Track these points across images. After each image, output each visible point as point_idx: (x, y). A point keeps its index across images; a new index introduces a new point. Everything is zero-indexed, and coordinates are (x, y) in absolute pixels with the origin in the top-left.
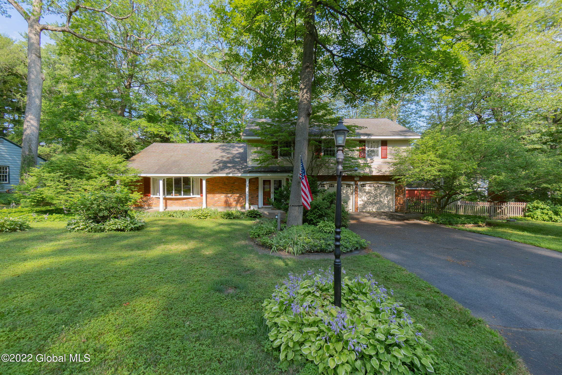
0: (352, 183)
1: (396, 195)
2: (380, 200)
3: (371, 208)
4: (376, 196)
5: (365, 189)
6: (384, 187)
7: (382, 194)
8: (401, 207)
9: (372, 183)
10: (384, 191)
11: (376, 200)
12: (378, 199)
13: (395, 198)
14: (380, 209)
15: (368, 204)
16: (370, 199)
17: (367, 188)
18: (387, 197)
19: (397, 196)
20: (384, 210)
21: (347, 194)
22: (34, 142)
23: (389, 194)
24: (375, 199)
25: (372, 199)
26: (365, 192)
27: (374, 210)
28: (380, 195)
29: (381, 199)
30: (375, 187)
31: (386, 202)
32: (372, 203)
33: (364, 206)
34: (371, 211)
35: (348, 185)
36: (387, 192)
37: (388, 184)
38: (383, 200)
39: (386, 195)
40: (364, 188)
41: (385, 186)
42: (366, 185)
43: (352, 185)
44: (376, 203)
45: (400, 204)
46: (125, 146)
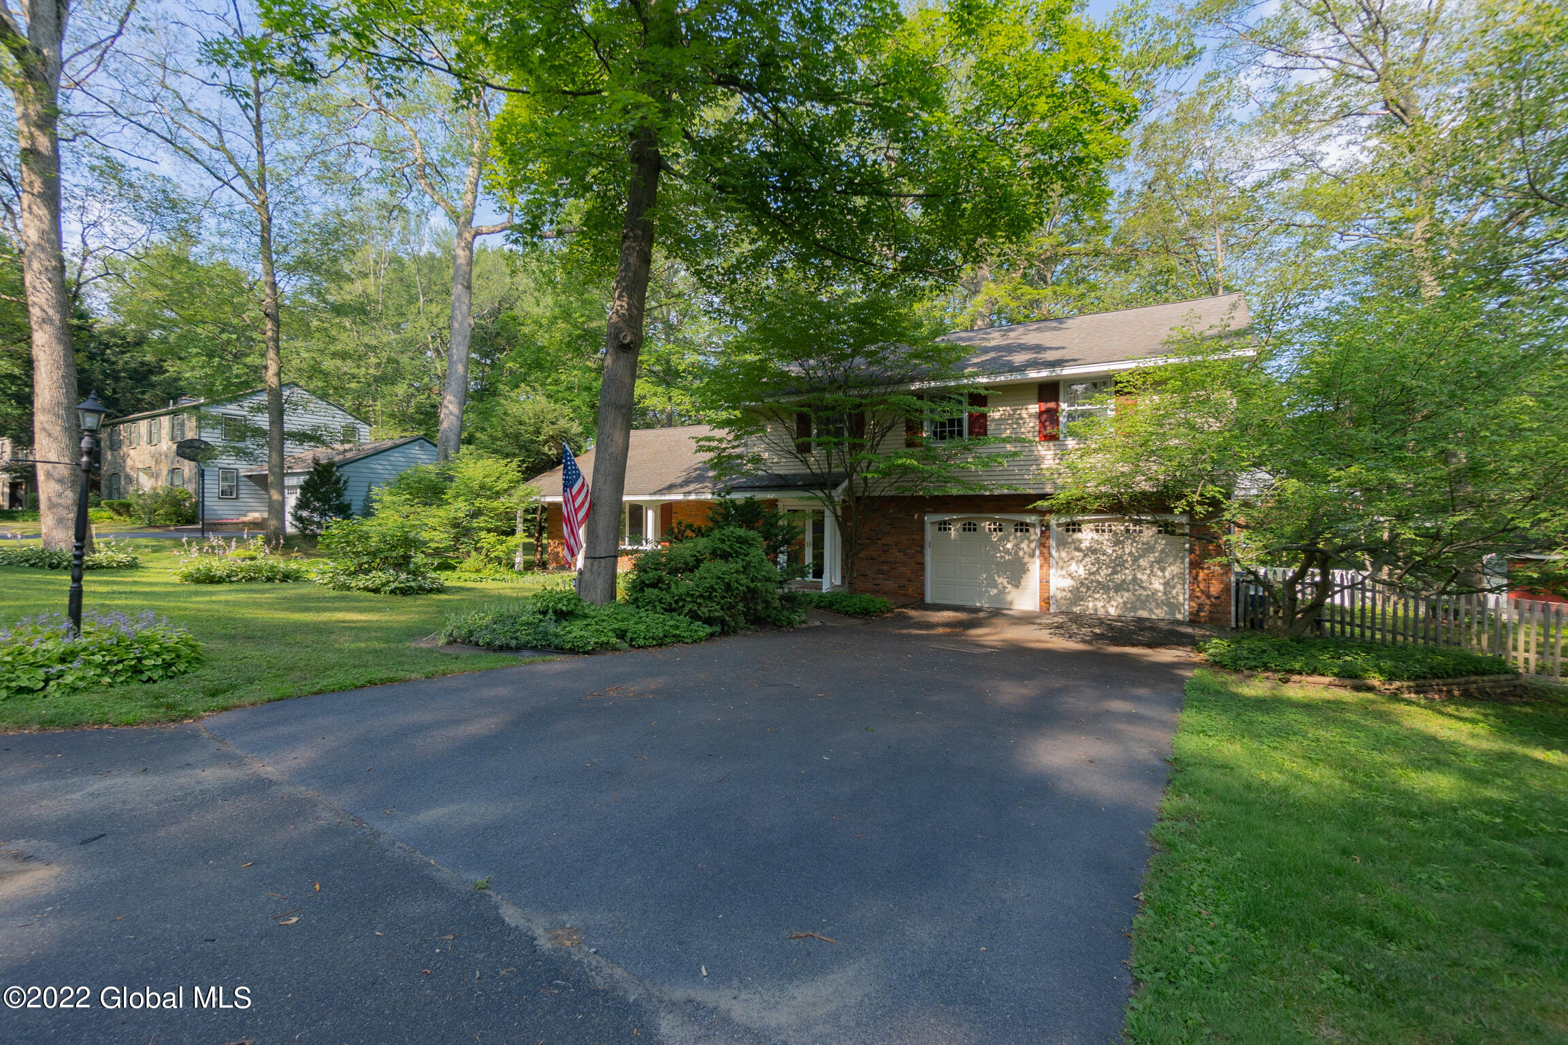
0: (1031, 519)
1: (1191, 563)
2: (1135, 579)
3: (1100, 604)
4: (1118, 564)
5: (1080, 541)
6: (1149, 533)
7: (1141, 556)
8: (1213, 605)
9: (1103, 521)
10: (1149, 549)
11: (1118, 578)
12: (1127, 574)
13: (1190, 572)
14: (1134, 609)
15: (1088, 588)
16: (1097, 572)
17: (1087, 536)
18: (1163, 570)
19: (1195, 565)
20: (1151, 611)
21: (1016, 553)
22: (452, 443)
23: (1171, 559)
24: (1115, 572)
25: (1104, 572)
26: (1078, 549)
27: (1112, 611)
28: (1135, 560)
29: (1139, 576)
30: (1116, 534)
31: (1157, 585)
32: (1104, 587)
33: (1077, 595)
34: (1101, 612)
35: (1022, 524)
36: (1162, 551)
37: (1166, 525)
38: (1145, 578)
39: (1158, 562)
40: (1078, 535)
41: (1155, 529)
42: (1083, 527)
43: (1034, 525)
44: (1119, 588)
45: (1209, 597)
46: (546, 442)
